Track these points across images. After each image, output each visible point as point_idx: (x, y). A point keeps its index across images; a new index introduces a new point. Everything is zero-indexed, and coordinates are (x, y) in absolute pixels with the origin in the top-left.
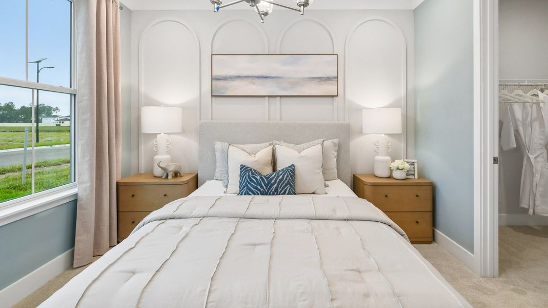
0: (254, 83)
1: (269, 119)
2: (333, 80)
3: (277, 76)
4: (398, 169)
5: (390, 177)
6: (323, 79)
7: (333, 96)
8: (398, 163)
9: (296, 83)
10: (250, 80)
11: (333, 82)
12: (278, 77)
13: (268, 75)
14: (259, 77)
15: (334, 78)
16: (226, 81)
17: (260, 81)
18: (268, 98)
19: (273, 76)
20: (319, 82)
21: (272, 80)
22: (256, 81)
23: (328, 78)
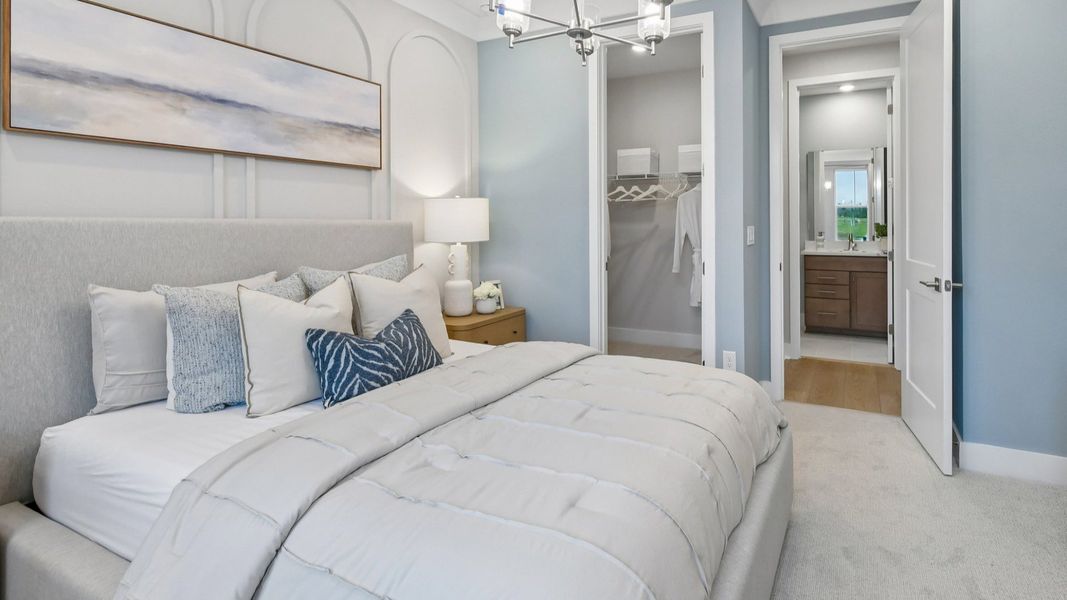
0: (184, 111)
1: (225, 216)
2: (372, 136)
3: (252, 103)
4: (489, 297)
5: (476, 313)
6: (356, 130)
7: (369, 169)
8: (487, 287)
9: (298, 129)
10: (169, 99)
11: (372, 139)
12: (255, 108)
13: (228, 97)
14: (199, 97)
15: (376, 131)
16: (78, 88)
17: (204, 109)
18: (222, 156)
19: (240, 100)
20: (347, 134)
21: (237, 110)
22: (189, 105)
23: (364, 128)
